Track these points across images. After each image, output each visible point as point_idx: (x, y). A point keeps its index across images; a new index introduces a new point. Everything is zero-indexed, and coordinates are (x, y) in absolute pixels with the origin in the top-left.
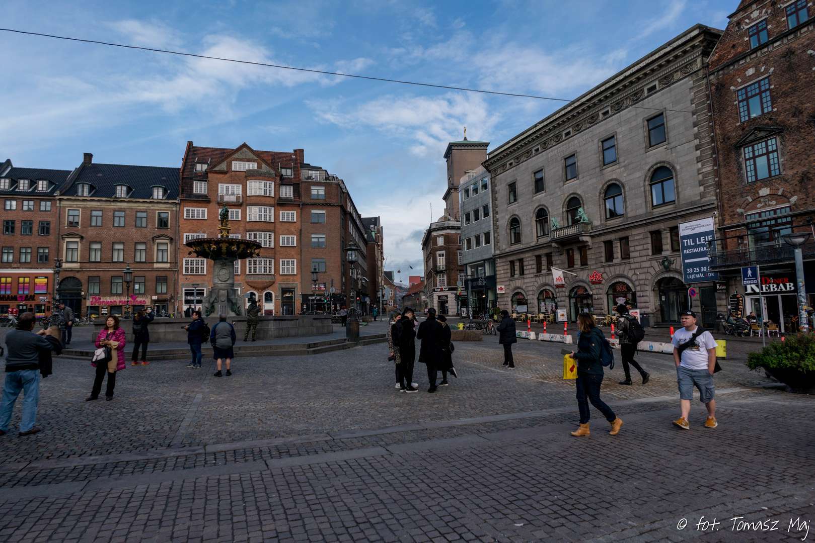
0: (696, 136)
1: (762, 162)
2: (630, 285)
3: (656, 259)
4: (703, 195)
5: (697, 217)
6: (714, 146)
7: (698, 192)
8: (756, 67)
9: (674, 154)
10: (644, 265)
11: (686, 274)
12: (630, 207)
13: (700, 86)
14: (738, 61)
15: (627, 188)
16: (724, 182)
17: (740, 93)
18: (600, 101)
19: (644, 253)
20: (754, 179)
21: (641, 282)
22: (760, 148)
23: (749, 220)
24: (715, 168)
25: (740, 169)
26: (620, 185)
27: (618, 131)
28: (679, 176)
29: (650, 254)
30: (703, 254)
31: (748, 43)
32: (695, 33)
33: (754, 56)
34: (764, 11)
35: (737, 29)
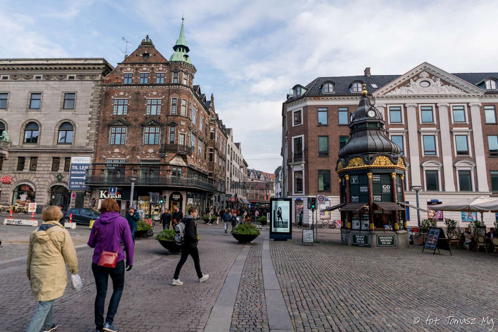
0: (91, 113)
1: (118, 136)
2: (33, 187)
3: (53, 174)
4: (88, 144)
5: (82, 155)
6: (98, 121)
7: (85, 142)
8: (125, 92)
9: (76, 118)
10: (45, 176)
11: (70, 184)
12: (42, 139)
13: (97, 89)
14: (118, 86)
15: (43, 128)
16: (100, 141)
17: (115, 101)
18: (37, 69)
19: (46, 169)
20: (113, 144)
21: (41, 186)
22: (119, 129)
23: (107, 162)
24: (97, 132)
25: (108, 137)
26: (39, 124)
27: (45, 91)
28: (77, 131)
29: (50, 170)
30: (82, 175)
31: (123, 80)
32: (101, 62)
33: (124, 87)
34: (133, 70)
35: (120, 71)
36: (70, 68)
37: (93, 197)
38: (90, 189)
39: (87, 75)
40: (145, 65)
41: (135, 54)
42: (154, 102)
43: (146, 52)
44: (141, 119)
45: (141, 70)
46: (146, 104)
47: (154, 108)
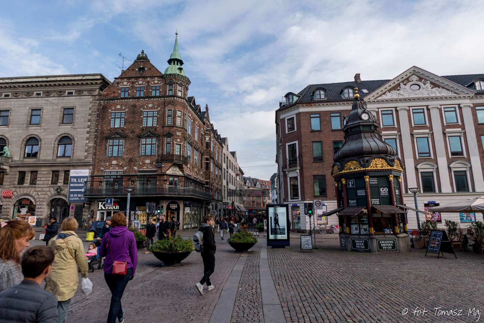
0: (89, 127)
1: (116, 148)
2: (33, 201)
3: (53, 187)
4: (86, 157)
5: (81, 168)
6: (96, 135)
7: (84, 155)
8: (121, 105)
9: (75, 132)
10: (45, 189)
11: (69, 197)
12: (42, 154)
13: (95, 103)
14: (115, 100)
15: (43, 142)
16: (98, 153)
17: (112, 114)
18: (37, 86)
19: (46, 182)
20: (111, 156)
21: (41, 200)
22: (116, 142)
23: (105, 174)
24: (95, 145)
25: (106, 149)
26: (39, 139)
27: (45, 107)
28: (75, 144)
29: (50, 183)
30: (81, 188)
31: (120, 94)
32: (99, 77)
33: (121, 100)
34: (129, 84)
35: (117, 85)
36: (69, 84)
37: (92, 208)
38: (89, 201)
39: (85, 91)
40: (141, 79)
41: (131, 69)
42: (150, 114)
43: (142, 67)
44: (137, 131)
45: (137, 83)
46: (142, 117)
47: (150, 120)
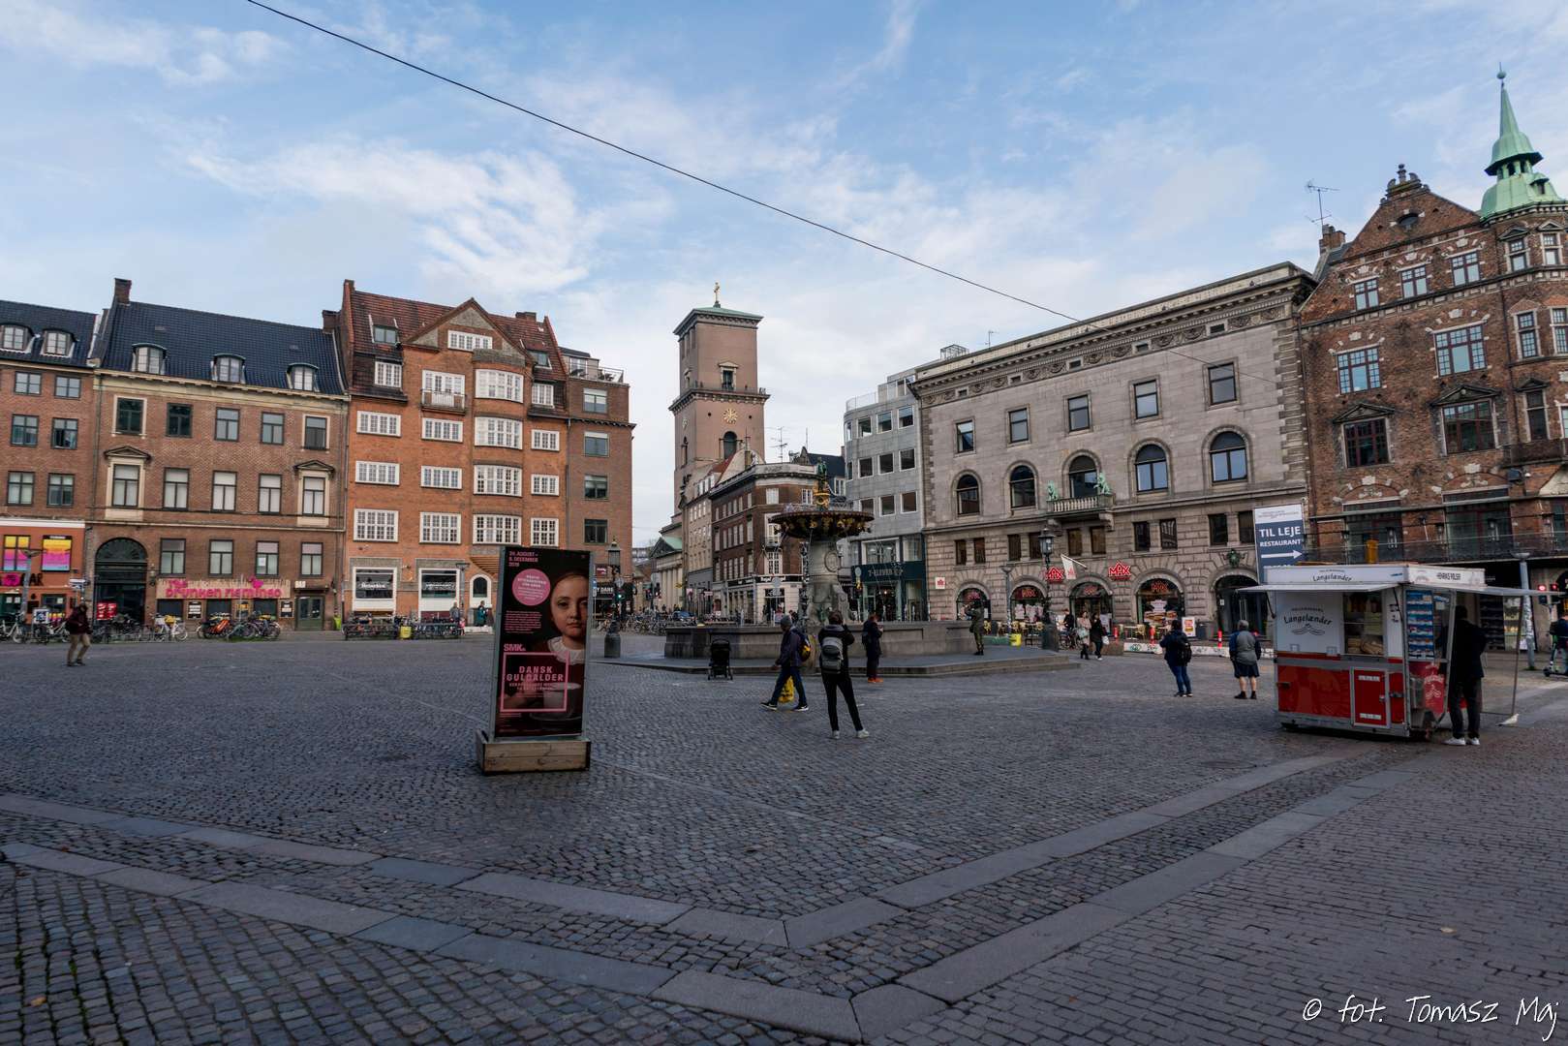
0: (1280, 401)
2: (1177, 584)
3: (1217, 552)
4: (1287, 475)
5: (1279, 502)
6: (1305, 417)
7: (1281, 471)
8: (1363, 331)
9: (1248, 419)
10: (1199, 558)
11: (1263, 572)
12: (1178, 479)
13: (1287, 339)
14: (1341, 320)
15: (1174, 454)
16: (1317, 462)
17: (1340, 358)
18: (1138, 329)
19: (1199, 542)
21: (1195, 581)
23: (1347, 512)
24: (1306, 444)
25: (1337, 450)
26: (1164, 448)
27: (1162, 374)
28: (1254, 448)
29: (1209, 543)
30: (1289, 549)
31: (1354, 302)
32: (1284, 273)
33: (1361, 318)
34: (1375, 269)
35: (1339, 280)
36: (1213, 309)
39: (1254, 314)
40: (1410, 247)
41: (1374, 226)
43: (1407, 212)
44: (1425, 391)
45: (1400, 262)
46: (1433, 349)
